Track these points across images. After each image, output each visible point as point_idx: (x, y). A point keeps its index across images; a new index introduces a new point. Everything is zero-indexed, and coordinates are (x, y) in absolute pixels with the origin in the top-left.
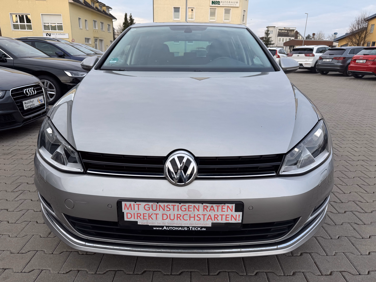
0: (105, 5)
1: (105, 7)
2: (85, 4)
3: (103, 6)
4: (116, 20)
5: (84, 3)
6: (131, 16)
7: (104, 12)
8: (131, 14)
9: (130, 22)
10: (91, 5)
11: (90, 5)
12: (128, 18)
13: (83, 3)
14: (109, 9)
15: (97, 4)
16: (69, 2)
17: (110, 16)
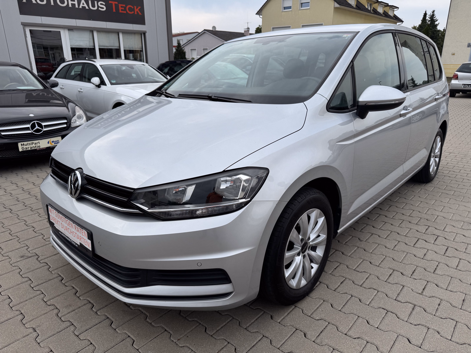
0: (388, 4)
1: (388, 8)
2: (357, 7)
3: (384, 6)
4: (402, 23)
5: (356, 5)
6: (433, 15)
7: (386, 14)
8: (434, 12)
9: (429, 23)
10: (367, 8)
11: (365, 7)
12: (428, 18)
13: (354, 6)
14: (394, 9)
15: (377, 4)
16: (334, 8)
17: (393, 19)
